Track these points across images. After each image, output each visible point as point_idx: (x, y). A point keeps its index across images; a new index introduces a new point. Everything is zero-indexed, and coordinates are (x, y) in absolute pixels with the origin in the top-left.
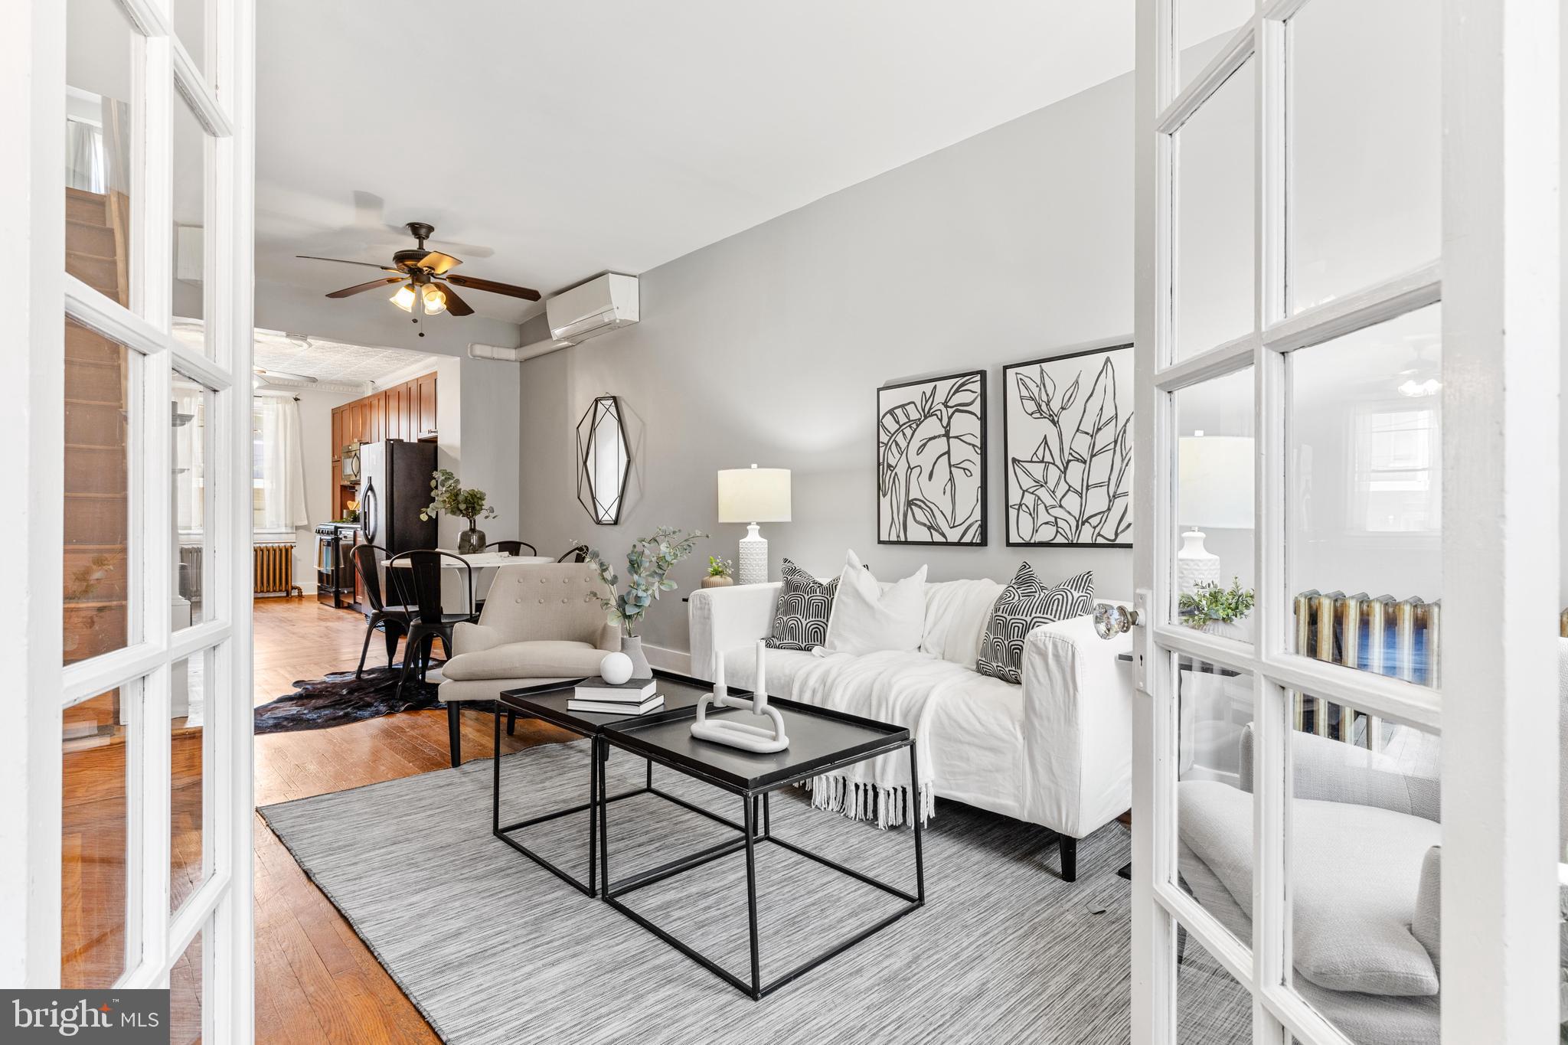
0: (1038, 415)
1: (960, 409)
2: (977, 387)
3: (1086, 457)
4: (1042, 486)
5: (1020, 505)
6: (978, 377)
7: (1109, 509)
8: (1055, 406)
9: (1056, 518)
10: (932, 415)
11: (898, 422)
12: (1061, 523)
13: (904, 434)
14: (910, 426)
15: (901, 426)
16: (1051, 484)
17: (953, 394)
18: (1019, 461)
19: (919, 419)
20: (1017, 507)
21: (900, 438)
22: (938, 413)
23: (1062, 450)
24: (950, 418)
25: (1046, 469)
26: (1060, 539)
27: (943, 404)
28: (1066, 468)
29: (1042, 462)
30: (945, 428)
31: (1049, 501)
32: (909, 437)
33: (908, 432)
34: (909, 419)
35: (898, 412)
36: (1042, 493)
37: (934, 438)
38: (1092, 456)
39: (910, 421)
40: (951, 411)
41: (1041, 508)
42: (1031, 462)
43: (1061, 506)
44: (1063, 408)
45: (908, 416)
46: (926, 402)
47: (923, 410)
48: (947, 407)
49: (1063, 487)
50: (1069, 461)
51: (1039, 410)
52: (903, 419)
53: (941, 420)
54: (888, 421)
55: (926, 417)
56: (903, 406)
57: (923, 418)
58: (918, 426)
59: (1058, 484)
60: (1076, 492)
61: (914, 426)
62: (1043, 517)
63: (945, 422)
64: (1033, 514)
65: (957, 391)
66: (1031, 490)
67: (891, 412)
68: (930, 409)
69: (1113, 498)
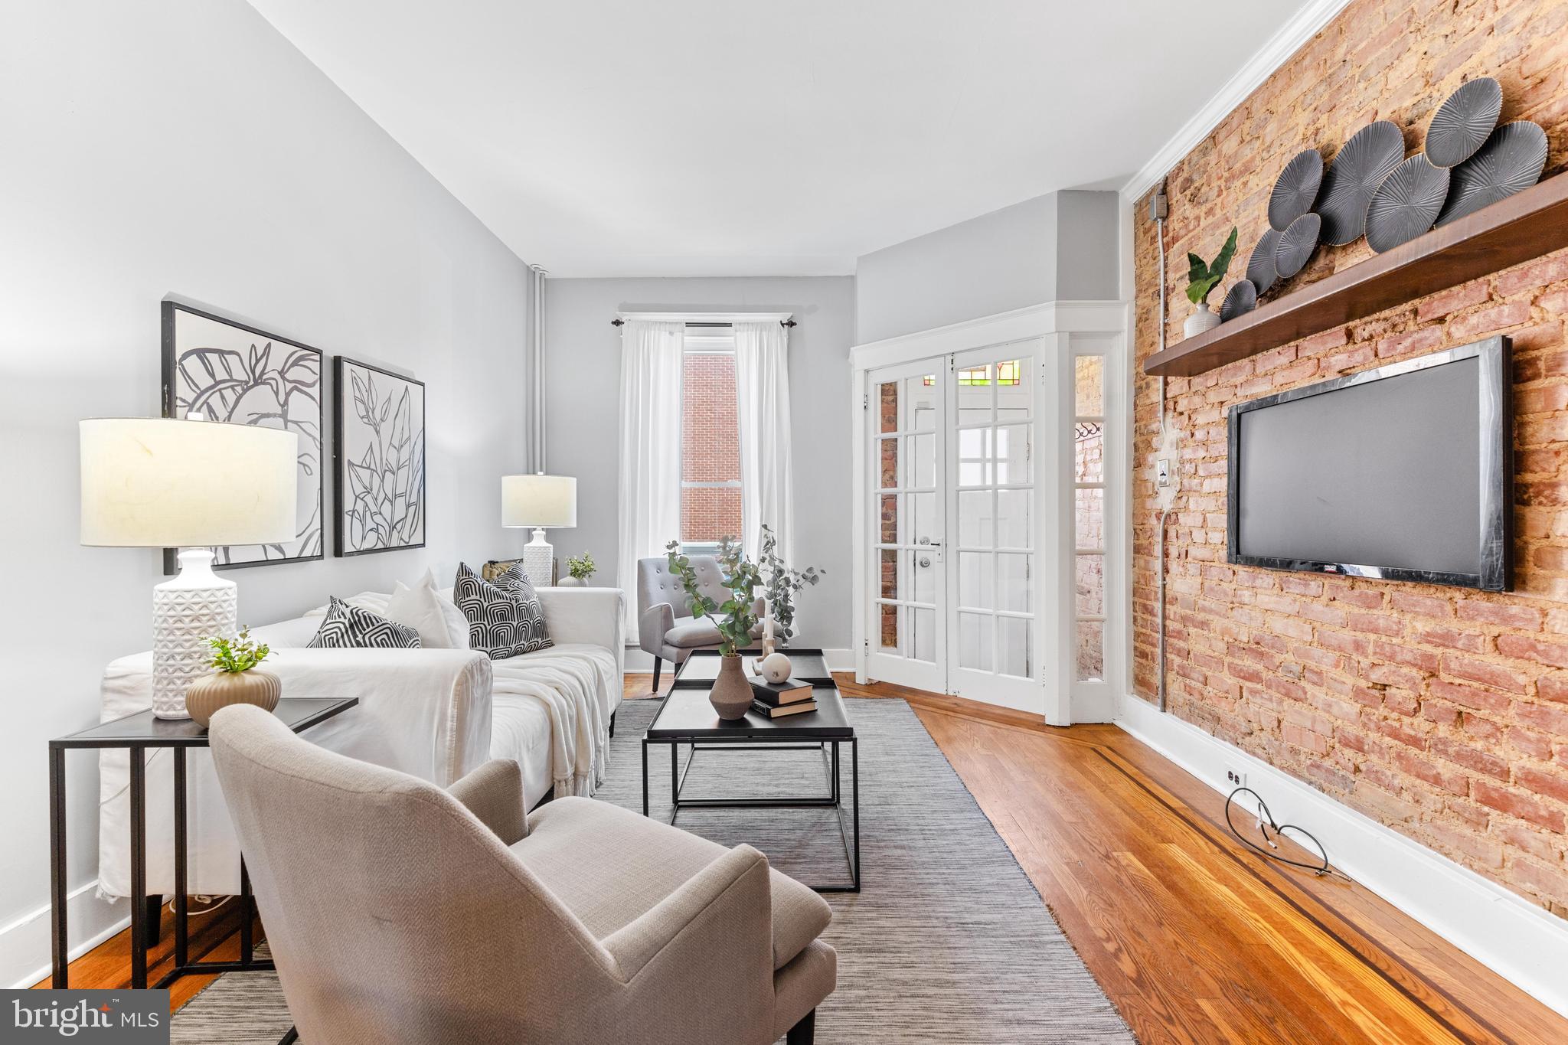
0: (366, 420)
1: (298, 386)
2: (316, 367)
3: (395, 469)
4: (369, 493)
5: (354, 511)
6: (317, 357)
7: (406, 516)
8: (378, 416)
9: (378, 524)
10: (264, 383)
11: (212, 375)
12: (381, 530)
13: (223, 397)
14: (232, 387)
15: (217, 383)
16: (375, 492)
17: (292, 365)
18: (353, 464)
19: (247, 383)
20: (351, 513)
21: (215, 401)
22: (273, 383)
23: (381, 459)
24: (288, 395)
25: (372, 476)
26: (380, 546)
27: (279, 373)
28: (384, 477)
29: (369, 468)
30: (282, 406)
31: (374, 509)
32: (231, 404)
33: (231, 397)
34: (231, 376)
35: (213, 358)
36: (369, 499)
37: (268, 415)
38: (399, 469)
39: (232, 380)
40: (289, 386)
41: (368, 513)
42: (361, 467)
43: (380, 513)
44: (382, 420)
45: (229, 371)
46: (258, 361)
47: (253, 372)
48: (284, 378)
49: (381, 496)
50: (386, 471)
51: (368, 416)
52: (221, 375)
53: (277, 394)
54: (193, 364)
55: (256, 384)
56: (221, 353)
57: (252, 383)
58: (245, 391)
59: (379, 491)
60: (389, 500)
61: (239, 389)
62: (370, 524)
63: (282, 399)
64: (362, 521)
65: (295, 364)
66: (361, 496)
67: (201, 353)
68: (263, 373)
69: (408, 506)
